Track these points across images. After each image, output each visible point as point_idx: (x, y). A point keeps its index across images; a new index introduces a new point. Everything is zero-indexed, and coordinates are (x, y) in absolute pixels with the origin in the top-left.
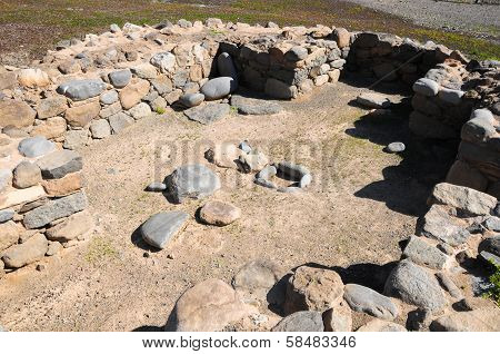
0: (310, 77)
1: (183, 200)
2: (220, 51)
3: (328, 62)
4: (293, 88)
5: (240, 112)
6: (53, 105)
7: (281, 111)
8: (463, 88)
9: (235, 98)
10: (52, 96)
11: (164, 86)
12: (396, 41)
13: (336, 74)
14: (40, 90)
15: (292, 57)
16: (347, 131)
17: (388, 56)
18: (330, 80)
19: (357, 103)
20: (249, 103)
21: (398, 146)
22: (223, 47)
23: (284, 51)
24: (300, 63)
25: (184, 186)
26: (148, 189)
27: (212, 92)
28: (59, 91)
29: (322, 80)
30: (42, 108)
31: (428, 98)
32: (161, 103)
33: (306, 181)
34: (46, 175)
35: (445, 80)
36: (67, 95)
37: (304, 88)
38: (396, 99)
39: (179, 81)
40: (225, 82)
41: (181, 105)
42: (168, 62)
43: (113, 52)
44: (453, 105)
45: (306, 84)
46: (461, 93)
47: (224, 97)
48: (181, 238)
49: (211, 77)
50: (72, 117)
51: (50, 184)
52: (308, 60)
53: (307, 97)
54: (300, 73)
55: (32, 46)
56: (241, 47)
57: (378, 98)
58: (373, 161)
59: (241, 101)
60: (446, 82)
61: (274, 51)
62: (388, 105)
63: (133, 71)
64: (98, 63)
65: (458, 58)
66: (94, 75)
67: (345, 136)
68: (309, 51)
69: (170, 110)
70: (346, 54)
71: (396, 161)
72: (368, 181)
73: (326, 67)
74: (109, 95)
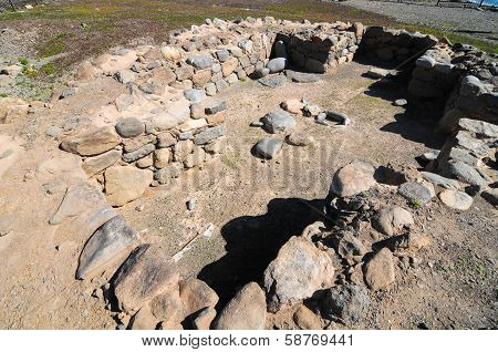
0: (336, 58)
1: (276, 131)
2: (277, 40)
3: (348, 48)
4: (325, 65)
5: (294, 80)
6: (186, 72)
7: (319, 80)
8: (452, 62)
9: (288, 71)
10: (184, 66)
11: (245, 62)
12: (396, 32)
13: (351, 56)
14: (176, 61)
15: (329, 43)
16: (365, 92)
17: (389, 43)
18: (347, 60)
19: (368, 75)
20: (298, 75)
21: (402, 102)
22: (279, 37)
23: (323, 39)
24: (333, 48)
25: (276, 123)
26: (252, 125)
27: (274, 68)
28: (188, 62)
29: (342, 60)
30: (180, 73)
31: (426, 70)
32: (243, 74)
33: (348, 121)
34: (208, 112)
35: (439, 57)
36: (194, 65)
37: (332, 66)
38: (394, 72)
39: (254, 60)
40: (281, 61)
41: (256, 76)
42: (249, 46)
43: (213, 38)
44: (445, 74)
45: (333, 63)
46: (452, 66)
47: (280, 72)
48: (281, 153)
49: (271, 58)
50: (196, 80)
51: (210, 117)
52: (337, 45)
53: (333, 71)
54: (332, 55)
55: (154, 34)
56: (292, 36)
57: (383, 72)
58: (387, 111)
59: (292, 73)
60: (439, 59)
61: (315, 39)
62: (389, 76)
63: (230, 51)
64: (205, 45)
65: (446, 42)
66: (206, 53)
67: (364, 95)
68: (339, 39)
69: (248, 79)
70: (359, 42)
71: (402, 111)
72: (386, 122)
73: (345, 51)
74: (216, 67)
